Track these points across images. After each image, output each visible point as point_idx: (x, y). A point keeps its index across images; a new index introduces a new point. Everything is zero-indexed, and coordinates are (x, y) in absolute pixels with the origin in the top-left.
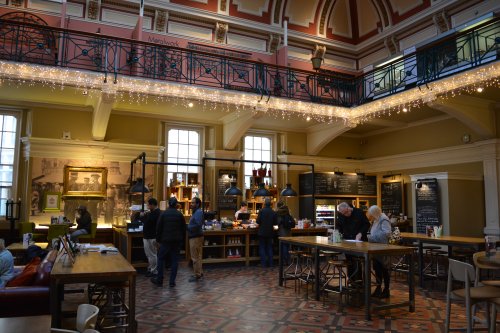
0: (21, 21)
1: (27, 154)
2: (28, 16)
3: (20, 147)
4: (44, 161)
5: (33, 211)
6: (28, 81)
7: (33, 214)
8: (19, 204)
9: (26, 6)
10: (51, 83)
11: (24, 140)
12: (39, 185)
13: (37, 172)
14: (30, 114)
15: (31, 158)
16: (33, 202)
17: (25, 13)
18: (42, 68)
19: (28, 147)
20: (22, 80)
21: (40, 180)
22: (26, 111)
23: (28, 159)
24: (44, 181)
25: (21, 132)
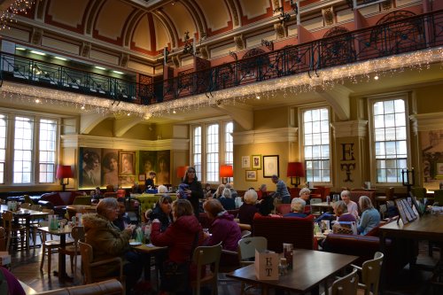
0: (393, 20)
1: (416, 130)
2: (398, 14)
3: (410, 124)
4: (431, 133)
5: (426, 179)
6: (398, 69)
7: (426, 181)
8: (413, 172)
9: (395, 7)
10: (418, 66)
11: (412, 117)
12: (429, 155)
13: (426, 144)
14: (413, 95)
15: (419, 133)
16: (426, 170)
17: (395, 12)
18: (408, 56)
19: (415, 124)
20: (393, 69)
21: (429, 151)
22: (410, 93)
23: (417, 134)
24: (433, 151)
25: (409, 111)
